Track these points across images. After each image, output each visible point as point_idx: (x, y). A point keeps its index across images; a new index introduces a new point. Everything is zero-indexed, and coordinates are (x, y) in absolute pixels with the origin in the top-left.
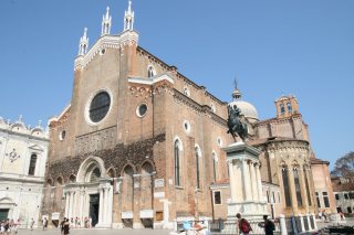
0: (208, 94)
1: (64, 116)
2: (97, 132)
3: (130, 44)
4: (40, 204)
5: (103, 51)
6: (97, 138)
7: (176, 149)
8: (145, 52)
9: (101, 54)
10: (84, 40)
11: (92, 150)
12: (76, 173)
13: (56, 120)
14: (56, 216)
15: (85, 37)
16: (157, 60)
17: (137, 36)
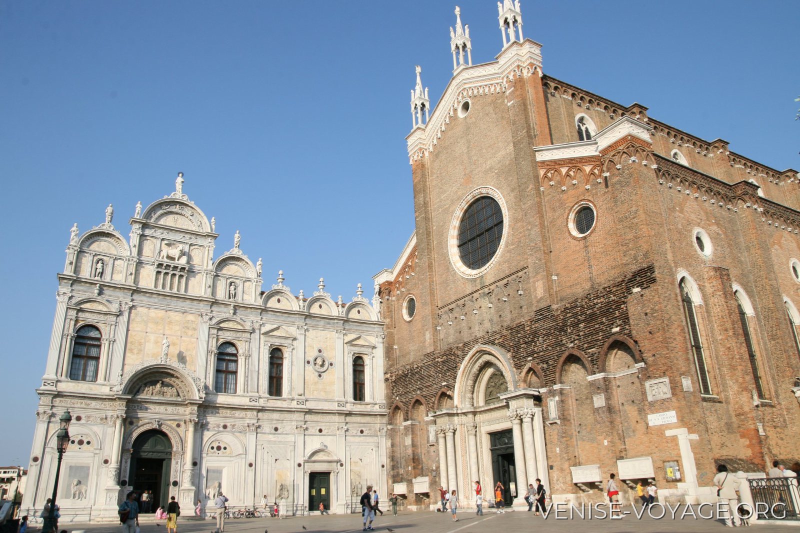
0: (736, 157)
1: (405, 266)
2: (484, 290)
3: (526, 74)
4: (385, 460)
5: (466, 106)
6: (485, 303)
7: (687, 301)
8: (561, 86)
9: (461, 114)
10: (418, 95)
11: (478, 332)
12: (451, 387)
13: (391, 278)
14: (421, 485)
15: (418, 87)
16: (593, 99)
17: (537, 50)
